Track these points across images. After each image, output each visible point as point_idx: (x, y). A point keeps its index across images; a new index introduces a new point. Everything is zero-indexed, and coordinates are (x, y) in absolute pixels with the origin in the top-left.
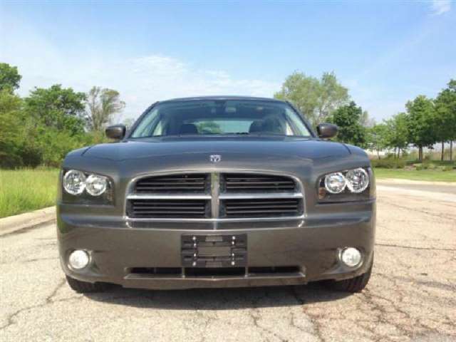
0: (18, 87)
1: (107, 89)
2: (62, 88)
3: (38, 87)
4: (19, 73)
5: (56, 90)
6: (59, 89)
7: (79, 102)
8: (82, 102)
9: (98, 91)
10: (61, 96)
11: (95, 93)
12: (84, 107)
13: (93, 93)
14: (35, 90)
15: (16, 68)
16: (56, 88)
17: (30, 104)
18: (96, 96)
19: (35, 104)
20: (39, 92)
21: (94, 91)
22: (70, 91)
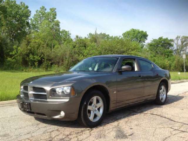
0: (147, 39)
1: (184, 36)
2: (163, 38)
3: (154, 39)
4: (147, 34)
5: (160, 39)
6: (162, 39)
7: (171, 43)
8: (172, 43)
9: (179, 37)
10: (163, 41)
11: (178, 39)
12: (173, 45)
13: (177, 39)
14: (152, 40)
15: (146, 32)
16: (160, 38)
17: (150, 46)
18: (178, 40)
19: (152, 46)
20: (154, 40)
21: (177, 38)
22: (167, 39)
